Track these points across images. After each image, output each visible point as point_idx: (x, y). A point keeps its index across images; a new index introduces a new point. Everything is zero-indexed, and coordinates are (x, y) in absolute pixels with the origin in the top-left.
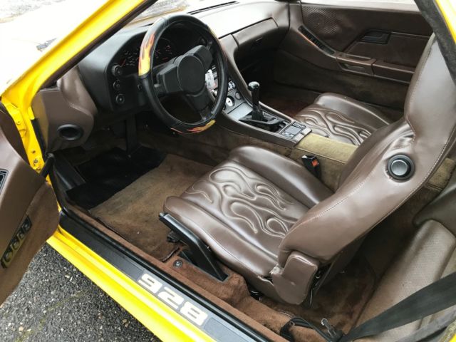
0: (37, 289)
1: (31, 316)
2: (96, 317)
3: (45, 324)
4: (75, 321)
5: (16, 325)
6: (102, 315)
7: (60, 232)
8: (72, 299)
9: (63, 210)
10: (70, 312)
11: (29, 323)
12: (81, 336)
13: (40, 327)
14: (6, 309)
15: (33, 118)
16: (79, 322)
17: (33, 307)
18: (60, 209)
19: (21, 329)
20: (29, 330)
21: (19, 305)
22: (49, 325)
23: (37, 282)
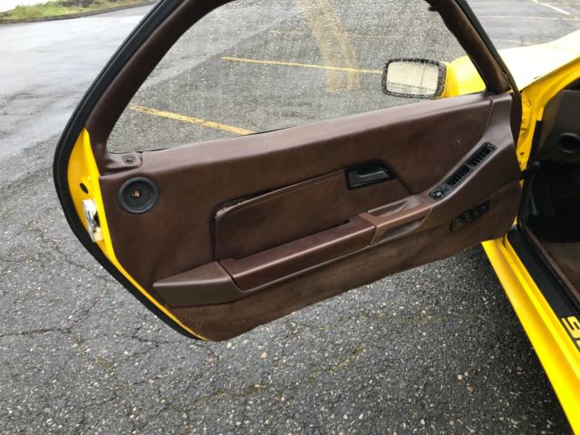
0: (452, 292)
1: (437, 308)
2: (492, 347)
3: (444, 321)
4: (471, 335)
5: (422, 307)
6: (500, 348)
7: (504, 244)
8: (478, 318)
9: (518, 225)
10: (471, 327)
11: (432, 312)
12: (471, 351)
13: (439, 321)
14: (420, 291)
15: (540, 119)
16: (474, 339)
17: (442, 303)
18: (515, 223)
19: (424, 312)
20: (430, 317)
21: (432, 294)
22: (448, 324)
23: (456, 287)
